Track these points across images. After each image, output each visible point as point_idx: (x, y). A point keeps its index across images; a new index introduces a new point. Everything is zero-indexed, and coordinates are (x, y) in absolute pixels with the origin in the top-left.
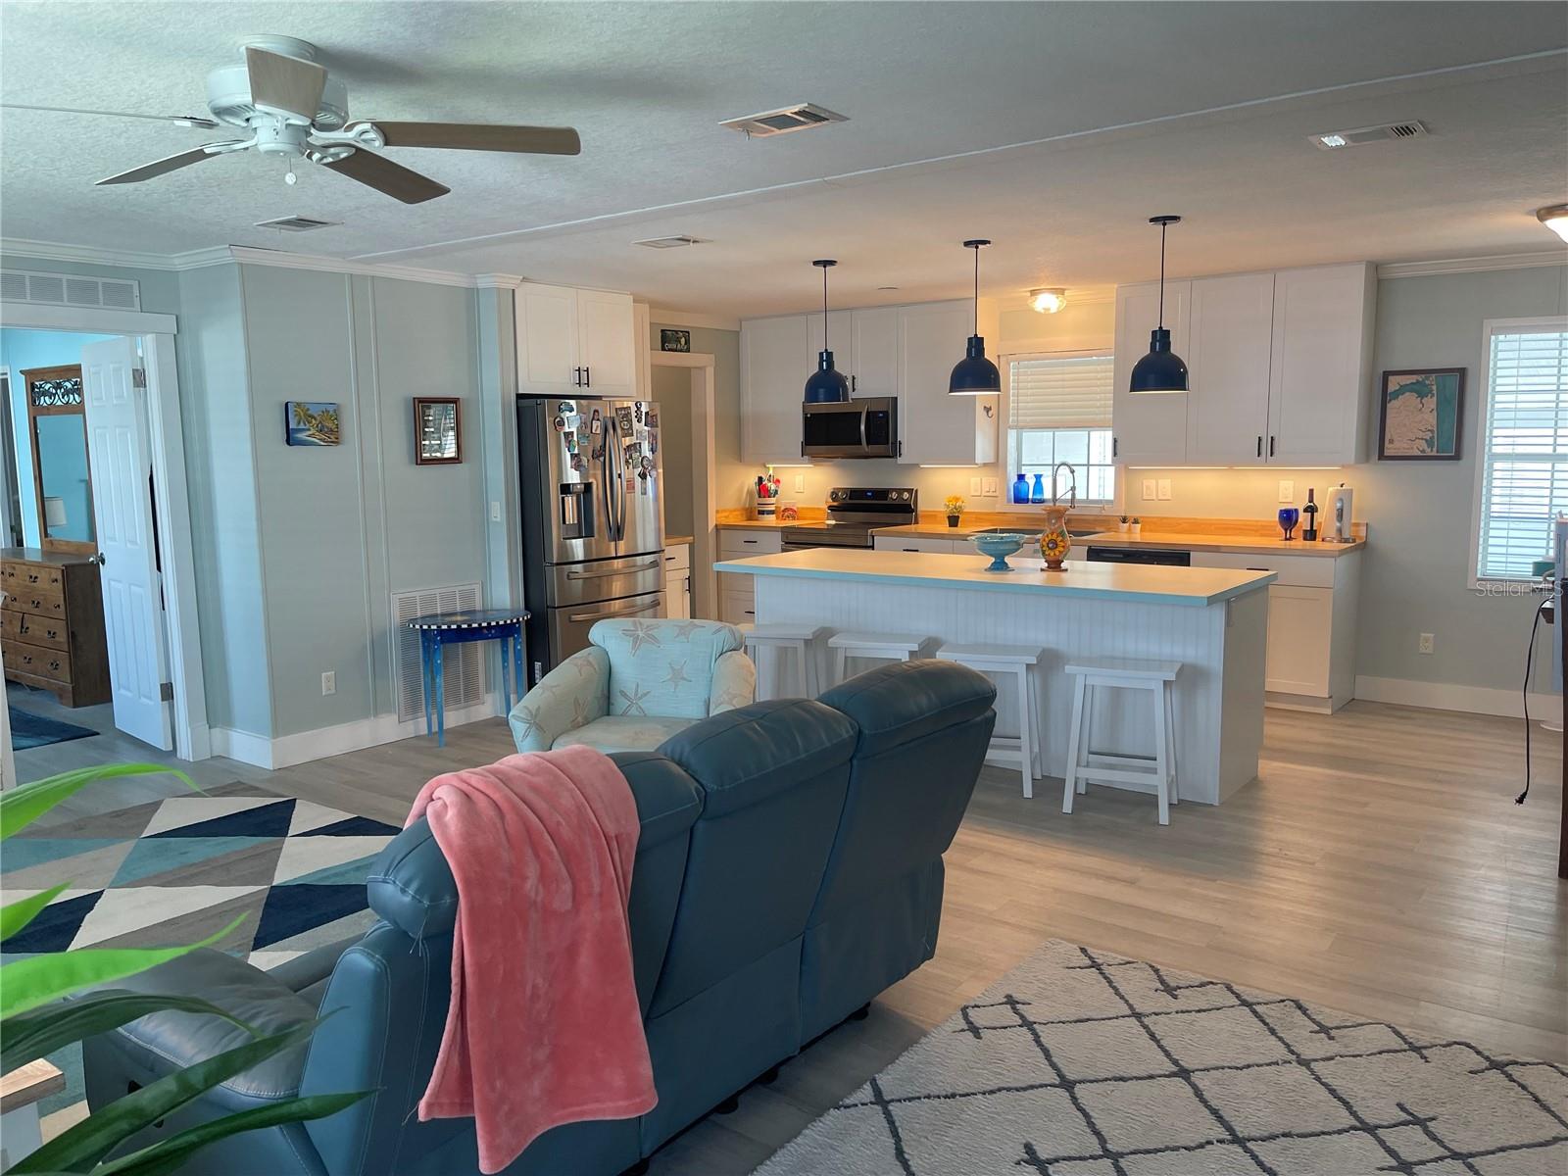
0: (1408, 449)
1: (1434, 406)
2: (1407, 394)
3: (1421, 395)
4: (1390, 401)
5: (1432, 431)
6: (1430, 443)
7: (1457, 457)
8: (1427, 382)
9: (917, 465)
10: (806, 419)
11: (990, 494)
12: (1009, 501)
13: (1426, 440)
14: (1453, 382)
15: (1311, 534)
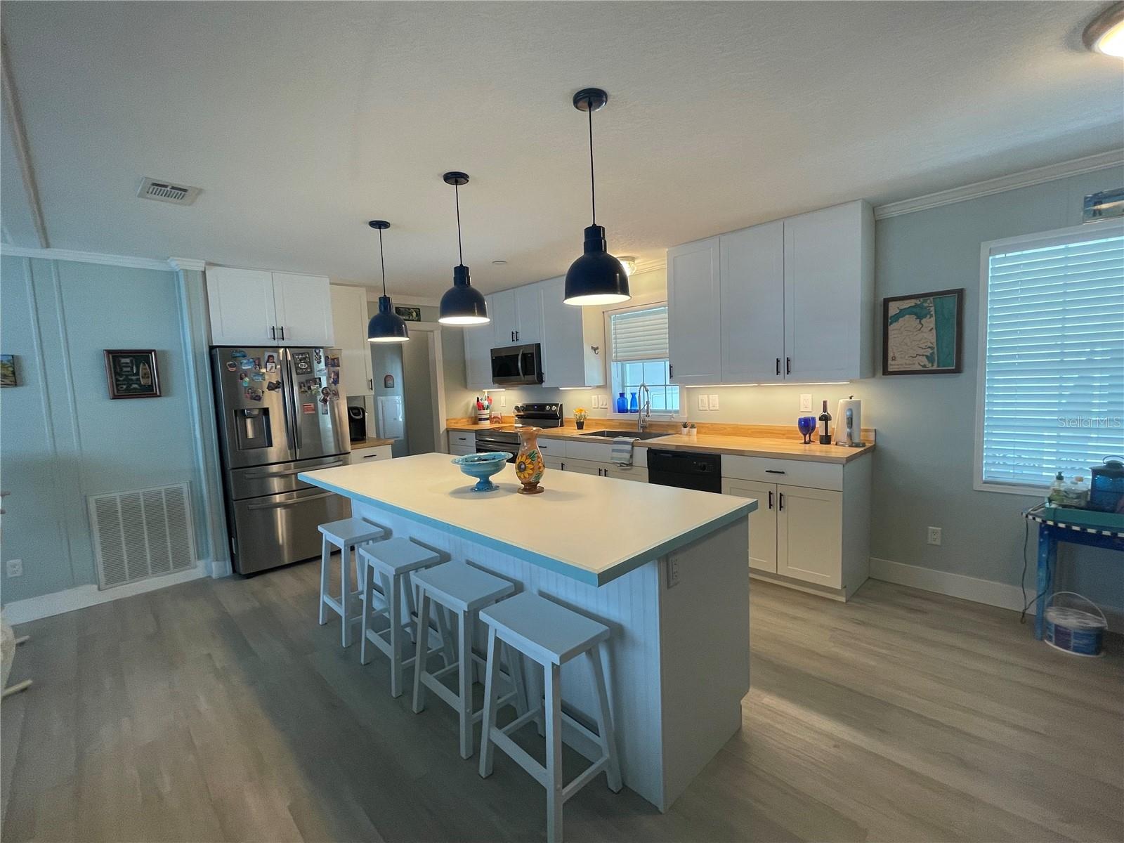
0: (910, 365)
1: (933, 325)
2: (907, 316)
3: (920, 317)
4: (891, 324)
5: (932, 348)
6: (931, 359)
7: (958, 370)
8: (925, 305)
9: (557, 389)
10: (493, 360)
11: (603, 407)
12: (614, 412)
13: (927, 356)
14: (951, 302)
15: (826, 439)
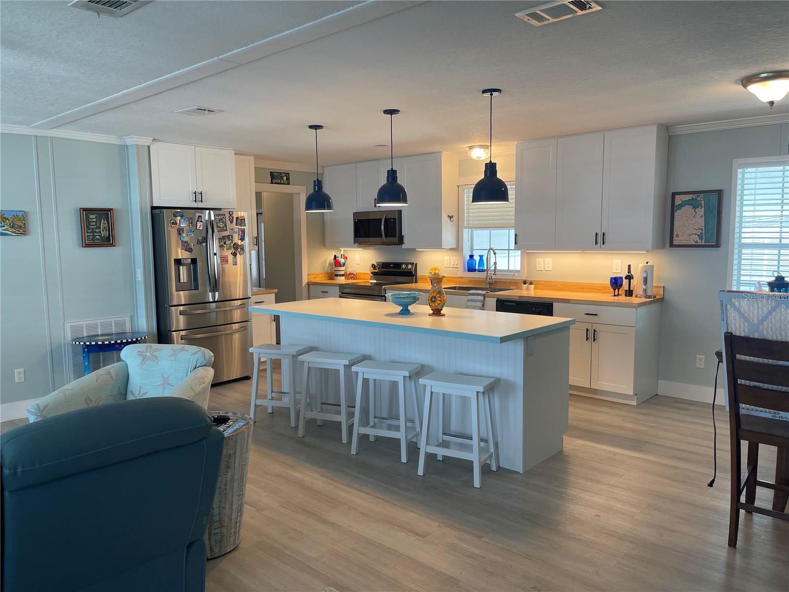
0: (687, 240)
1: (702, 214)
2: (687, 206)
3: (695, 207)
4: (676, 211)
5: (702, 229)
6: (700, 237)
7: (717, 245)
8: (699, 199)
9: (414, 249)
10: (355, 222)
11: (455, 266)
12: (464, 270)
13: (698, 235)
14: (714, 198)
15: (629, 293)
